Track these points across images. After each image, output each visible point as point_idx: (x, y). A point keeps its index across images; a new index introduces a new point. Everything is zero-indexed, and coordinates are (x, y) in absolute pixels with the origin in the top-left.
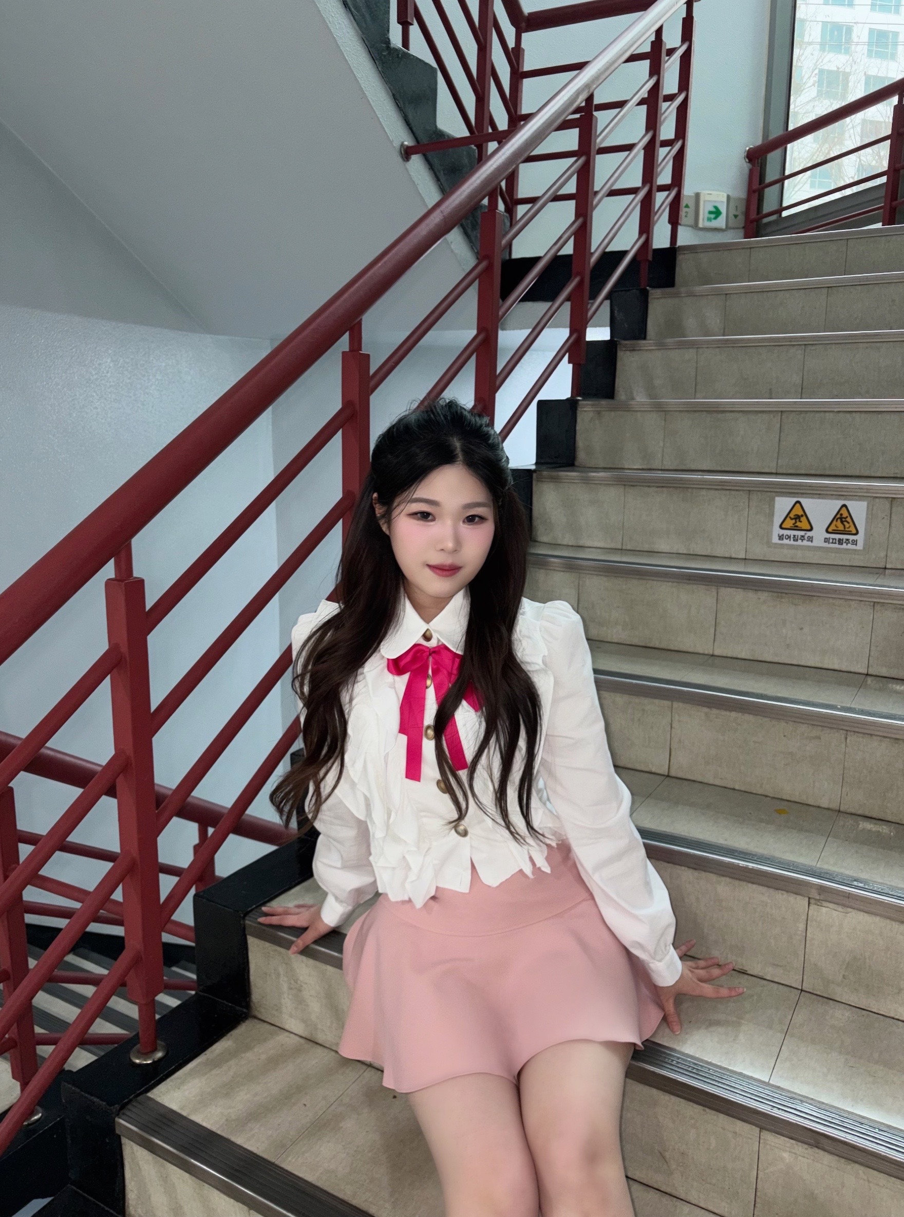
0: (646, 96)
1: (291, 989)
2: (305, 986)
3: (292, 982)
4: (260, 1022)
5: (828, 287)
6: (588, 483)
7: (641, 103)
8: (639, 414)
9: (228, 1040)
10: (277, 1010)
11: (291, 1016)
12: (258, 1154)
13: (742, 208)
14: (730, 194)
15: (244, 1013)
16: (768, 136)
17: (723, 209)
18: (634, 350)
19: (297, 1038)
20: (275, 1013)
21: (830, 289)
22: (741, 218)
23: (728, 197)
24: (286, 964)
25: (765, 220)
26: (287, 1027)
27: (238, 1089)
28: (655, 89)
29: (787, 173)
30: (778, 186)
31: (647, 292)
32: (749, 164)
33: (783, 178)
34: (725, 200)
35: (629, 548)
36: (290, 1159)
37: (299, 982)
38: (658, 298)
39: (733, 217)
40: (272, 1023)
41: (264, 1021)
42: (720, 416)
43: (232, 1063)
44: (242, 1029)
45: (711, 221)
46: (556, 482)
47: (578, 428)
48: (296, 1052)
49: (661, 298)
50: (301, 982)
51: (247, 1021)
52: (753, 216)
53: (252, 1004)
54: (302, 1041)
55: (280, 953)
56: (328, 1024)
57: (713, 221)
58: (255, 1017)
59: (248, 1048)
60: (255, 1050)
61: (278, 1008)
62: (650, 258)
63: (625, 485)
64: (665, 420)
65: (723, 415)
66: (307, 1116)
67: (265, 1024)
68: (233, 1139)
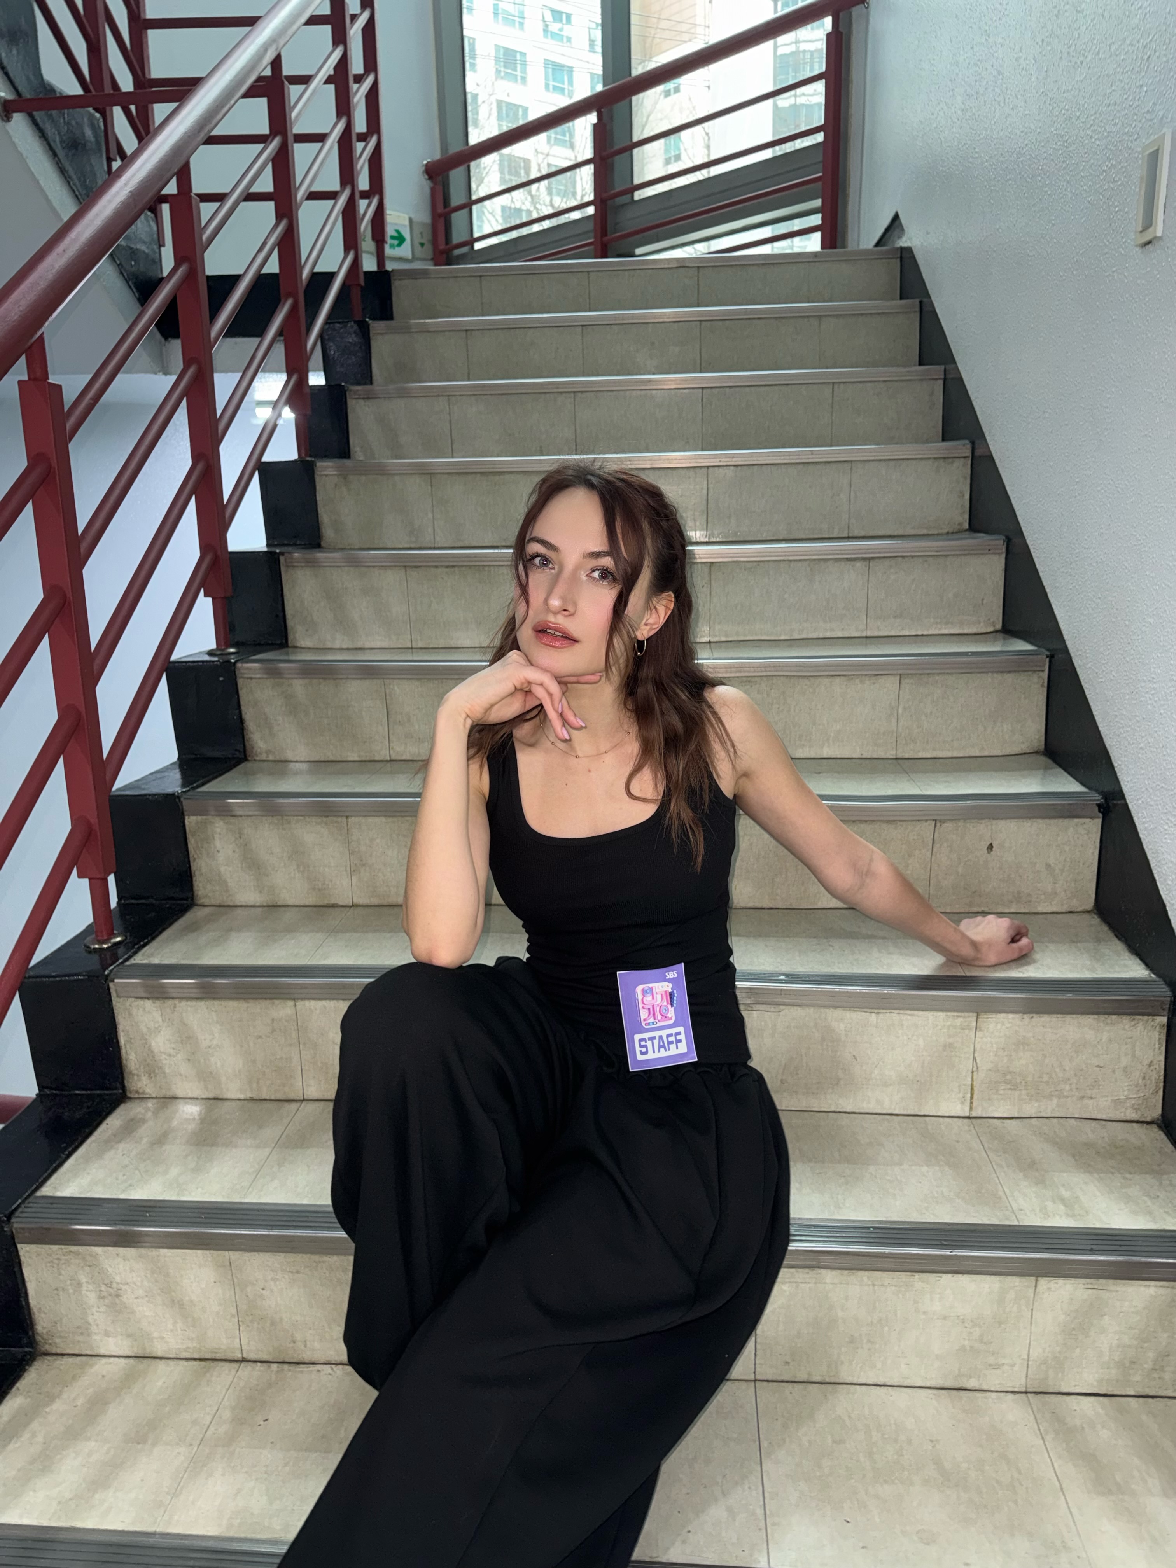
0: (332, 73)
1: (103, 1298)
2: (124, 1287)
3: (103, 1288)
4: (55, 1357)
5: (582, 326)
6: (357, 566)
7: (329, 81)
8: (397, 478)
9: (15, 1396)
10: (82, 1334)
11: (107, 1334)
12: (126, 1529)
13: (428, 235)
14: (413, 216)
15: (30, 1353)
16: (447, 149)
17: (407, 234)
18: (368, 398)
19: (123, 1360)
20: (80, 1338)
21: (584, 328)
22: (429, 247)
23: (411, 220)
24: (90, 1266)
25: (457, 252)
26: (102, 1351)
27: (59, 1456)
28: (343, 63)
29: (474, 197)
30: (465, 212)
31: (368, 325)
32: (429, 182)
33: (469, 204)
34: (407, 223)
35: (420, 645)
36: (176, 1517)
37: (115, 1285)
38: (382, 334)
39: (419, 246)
40: (76, 1352)
41: (63, 1355)
42: (497, 478)
43: (35, 1425)
44: (31, 1377)
45: (394, 249)
46: (314, 566)
47: (318, 498)
48: (128, 1379)
49: (386, 333)
50: (118, 1283)
51: (36, 1363)
52: (442, 246)
53: (38, 1338)
54: (131, 1361)
55: (78, 1254)
56: (170, 1326)
57: (397, 248)
58: (47, 1354)
59: (52, 1398)
60: (65, 1396)
61: (84, 1330)
62: (362, 282)
63: (405, 567)
64: (431, 486)
65: (502, 477)
66: (179, 1453)
67: (65, 1359)
68: (79, 1524)
